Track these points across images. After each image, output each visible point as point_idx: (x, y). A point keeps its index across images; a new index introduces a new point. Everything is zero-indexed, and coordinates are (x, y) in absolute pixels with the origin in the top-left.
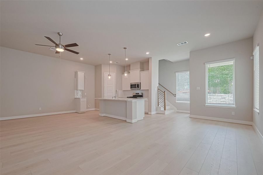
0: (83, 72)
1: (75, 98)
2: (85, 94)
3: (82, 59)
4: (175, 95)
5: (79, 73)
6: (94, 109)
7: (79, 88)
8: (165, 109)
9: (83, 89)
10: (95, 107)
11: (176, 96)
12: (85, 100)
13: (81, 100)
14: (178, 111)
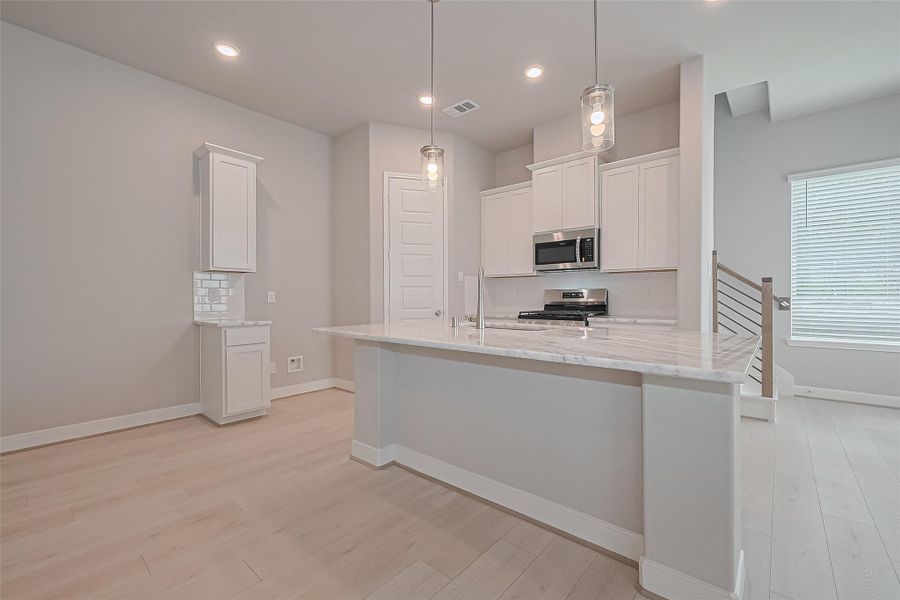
0: (246, 158)
1: (197, 325)
2: (271, 296)
3: (227, 51)
4: (784, 304)
5: (215, 158)
6: (326, 383)
7: (219, 260)
8: (767, 391)
9: (252, 266)
10: (334, 374)
11: (788, 308)
12: (264, 333)
13: (232, 337)
14: (802, 390)
